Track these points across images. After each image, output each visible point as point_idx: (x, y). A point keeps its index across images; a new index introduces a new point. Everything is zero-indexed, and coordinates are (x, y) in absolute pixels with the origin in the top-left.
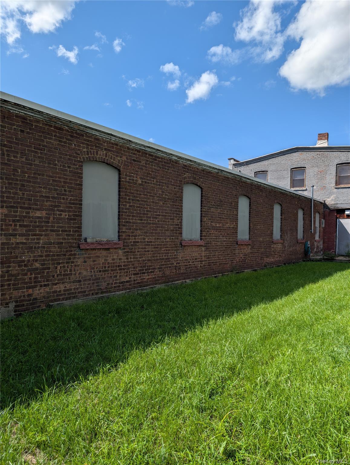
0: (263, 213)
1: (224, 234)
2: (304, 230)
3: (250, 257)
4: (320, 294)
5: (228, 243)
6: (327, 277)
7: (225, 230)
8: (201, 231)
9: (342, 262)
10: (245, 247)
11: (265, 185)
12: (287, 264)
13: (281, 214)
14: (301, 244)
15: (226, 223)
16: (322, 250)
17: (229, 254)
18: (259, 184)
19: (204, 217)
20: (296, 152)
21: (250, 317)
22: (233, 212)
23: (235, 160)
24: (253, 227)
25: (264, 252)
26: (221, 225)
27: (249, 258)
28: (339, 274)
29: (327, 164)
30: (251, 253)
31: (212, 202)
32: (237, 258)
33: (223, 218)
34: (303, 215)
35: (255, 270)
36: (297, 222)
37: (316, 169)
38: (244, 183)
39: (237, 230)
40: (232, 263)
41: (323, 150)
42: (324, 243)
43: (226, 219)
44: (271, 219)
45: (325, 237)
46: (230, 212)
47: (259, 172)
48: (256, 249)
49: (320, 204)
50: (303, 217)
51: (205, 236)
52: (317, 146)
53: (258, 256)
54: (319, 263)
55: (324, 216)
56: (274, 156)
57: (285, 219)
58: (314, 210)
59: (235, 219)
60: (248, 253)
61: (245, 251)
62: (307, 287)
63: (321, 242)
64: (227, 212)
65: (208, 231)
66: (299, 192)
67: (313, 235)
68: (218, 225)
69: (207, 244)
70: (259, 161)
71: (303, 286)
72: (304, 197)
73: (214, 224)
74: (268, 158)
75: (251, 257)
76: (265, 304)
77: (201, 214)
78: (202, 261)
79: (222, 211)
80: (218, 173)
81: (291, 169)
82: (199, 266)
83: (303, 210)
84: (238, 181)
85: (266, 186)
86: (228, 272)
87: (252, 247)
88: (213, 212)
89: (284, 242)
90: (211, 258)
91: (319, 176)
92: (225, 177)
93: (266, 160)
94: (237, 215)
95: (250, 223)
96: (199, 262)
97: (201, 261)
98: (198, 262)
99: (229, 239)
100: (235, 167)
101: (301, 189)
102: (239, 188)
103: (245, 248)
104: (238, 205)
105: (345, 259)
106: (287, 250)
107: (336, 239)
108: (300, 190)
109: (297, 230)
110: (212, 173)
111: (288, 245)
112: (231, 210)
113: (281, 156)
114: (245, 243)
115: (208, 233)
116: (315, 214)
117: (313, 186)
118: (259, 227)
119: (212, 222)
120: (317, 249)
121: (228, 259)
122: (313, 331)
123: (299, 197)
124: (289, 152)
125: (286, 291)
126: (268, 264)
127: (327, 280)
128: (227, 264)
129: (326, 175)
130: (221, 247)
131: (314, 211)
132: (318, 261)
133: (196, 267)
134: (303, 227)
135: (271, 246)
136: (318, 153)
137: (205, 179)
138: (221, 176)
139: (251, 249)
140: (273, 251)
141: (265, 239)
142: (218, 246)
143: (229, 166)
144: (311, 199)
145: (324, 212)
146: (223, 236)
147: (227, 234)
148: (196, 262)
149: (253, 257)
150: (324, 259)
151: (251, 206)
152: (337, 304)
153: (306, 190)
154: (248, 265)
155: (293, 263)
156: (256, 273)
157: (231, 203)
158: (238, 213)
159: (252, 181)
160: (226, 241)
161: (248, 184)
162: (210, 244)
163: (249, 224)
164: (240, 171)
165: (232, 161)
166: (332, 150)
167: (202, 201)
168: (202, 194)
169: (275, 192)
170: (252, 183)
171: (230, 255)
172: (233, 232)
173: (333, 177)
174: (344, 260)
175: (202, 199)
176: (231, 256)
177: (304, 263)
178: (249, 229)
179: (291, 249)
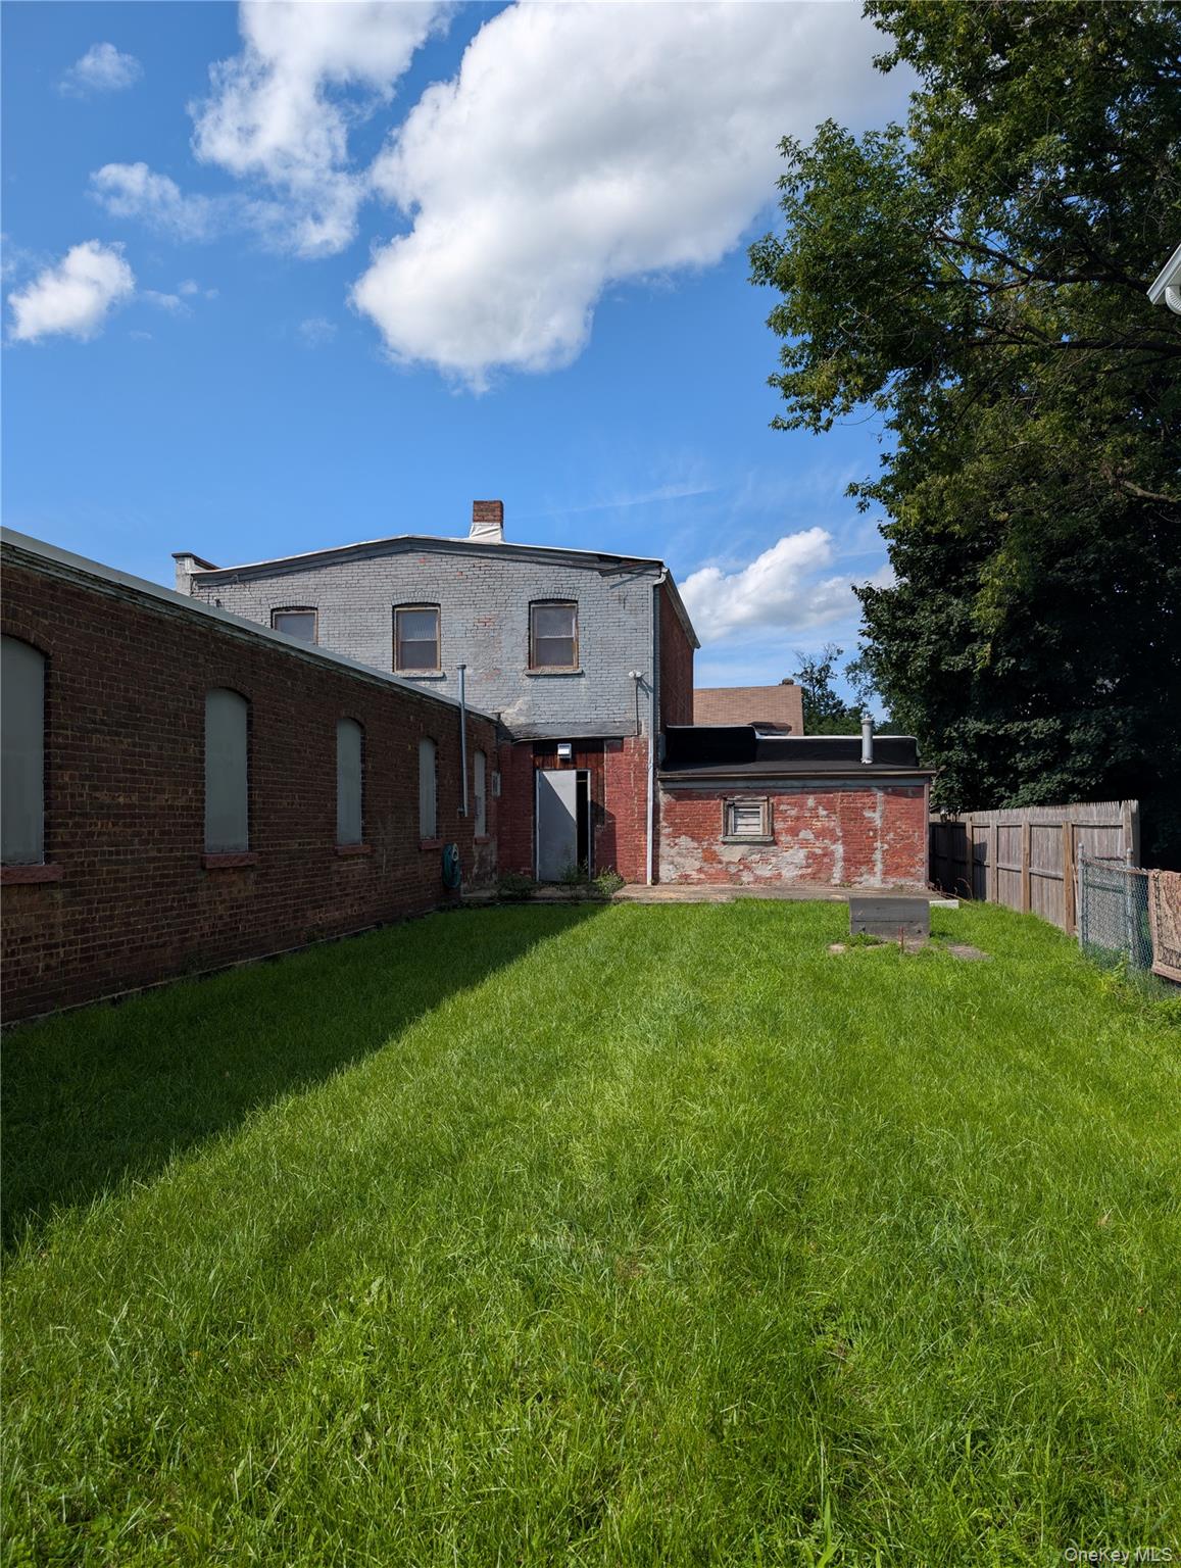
0: (299, 752)
1: (150, 833)
2: (438, 808)
3: (252, 912)
4: (488, 1027)
5: (165, 867)
6: (510, 961)
7: (155, 816)
8: (47, 825)
9: (552, 904)
10: (235, 877)
11: (301, 656)
12: (385, 926)
13: (362, 755)
14: (430, 856)
15: (156, 791)
16: (494, 870)
17: (172, 908)
18: (281, 649)
19: (60, 767)
20: (406, 552)
21: (232, 1164)
22: (185, 750)
23: (198, 562)
24: (264, 803)
25: (306, 889)
26: (135, 798)
27: (250, 917)
28: (545, 945)
29: (501, 600)
30: (256, 896)
31: (94, 712)
32: (205, 919)
33: (141, 772)
34: (436, 758)
35: (275, 959)
36: (417, 785)
37: (470, 613)
38: (227, 643)
39: (203, 817)
40: (186, 939)
41: (490, 555)
42: (499, 846)
43: (157, 774)
44: (328, 774)
45: (504, 829)
46: (173, 749)
47: (287, 609)
48: (277, 880)
49: (487, 724)
50: (437, 766)
51: (65, 845)
52: (472, 539)
53: (281, 907)
54: (486, 912)
55: (497, 763)
56: (336, 560)
57: (376, 773)
58: (467, 743)
59: (195, 775)
60: (247, 898)
61: (235, 890)
62: (448, 1007)
63: (493, 845)
64: (161, 748)
65: (77, 825)
66: (423, 684)
67: (468, 824)
68: (121, 800)
69: (74, 874)
70: (287, 574)
71: (434, 1003)
72: (438, 701)
73: (103, 796)
74: (318, 564)
75: (259, 911)
76: (299, 1093)
77: (47, 756)
78: (56, 946)
79: (141, 746)
80: (118, 599)
81: (394, 607)
82: (41, 965)
83: (436, 743)
84: (201, 634)
85: (306, 658)
86: (167, 976)
87: (262, 875)
88: (99, 750)
89: (374, 851)
90: (94, 930)
91: (480, 637)
92: (147, 617)
93: (309, 570)
94: (202, 761)
95: (250, 789)
96: (42, 952)
97: (46, 947)
98: (36, 949)
99: (171, 850)
100: (201, 588)
101: (427, 675)
102: (207, 661)
103: (233, 882)
104: (202, 722)
105: (562, 894)
106: (386, 877)
107: (535, 833)
108: (424, 679)
109: (417, 808)
110: (89, 598)
111: (388, 861)
112: (175, 741)
113: (359, 560)
114: (235, 863)
115: (79, 831)
116: (470, 756)
117: (464, 667)
118: (285, 802)
119: (95, 788)
120: (479, 868)
121: (169, 926)
122: (460, 1182)
123: (420, 700)
124: (387, 551)
125: (377, 1031)
126: (321, 931)
127: (511, 970)
128: (164, 945)
129: (499, 635)
130: (135, 882)
131: (467, 747)
132: (486, 905)
133: (24, 972)
134: (437, 800)
135: (328, 868)
136: (476, 561)
137: (61, 619)
138: (130, 612)
139: (256, 883)
140: (338, 884)
141: (309, 844)
142: (124, 880)
143: (174, 581)
144: (459, 709)
145: (499, 748)
146: (147, 842)
147: (163, 833)
148: (25, 951)
149: (267, 909)
150: (503, 899)
151: (254, 728)
152: (540, 1056)
153: (443, 678)
154: (247, 942)
155: (408, 920)
156: (277, 966)
157: (176, 716)
158: (202, 753)
159: (255, 640)
160: (158, 859)
161: (239, 647)
162: (90, 873)
163: (247, 793)
164: (218, 601)
165: (188, 562)
166: (514, 557)
167: (47, 705)
168: (47, 676)
169: (340, 679)
170: (257, 646)
171: (175, 913)
172: (188, 826)
173: (520, 639)
174: (559, 899)
175: (47, 695)
176: (179, 916)
177: (443, 915)
178: (250, 810)
179: (399, 874)
